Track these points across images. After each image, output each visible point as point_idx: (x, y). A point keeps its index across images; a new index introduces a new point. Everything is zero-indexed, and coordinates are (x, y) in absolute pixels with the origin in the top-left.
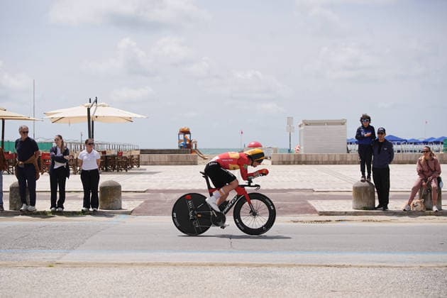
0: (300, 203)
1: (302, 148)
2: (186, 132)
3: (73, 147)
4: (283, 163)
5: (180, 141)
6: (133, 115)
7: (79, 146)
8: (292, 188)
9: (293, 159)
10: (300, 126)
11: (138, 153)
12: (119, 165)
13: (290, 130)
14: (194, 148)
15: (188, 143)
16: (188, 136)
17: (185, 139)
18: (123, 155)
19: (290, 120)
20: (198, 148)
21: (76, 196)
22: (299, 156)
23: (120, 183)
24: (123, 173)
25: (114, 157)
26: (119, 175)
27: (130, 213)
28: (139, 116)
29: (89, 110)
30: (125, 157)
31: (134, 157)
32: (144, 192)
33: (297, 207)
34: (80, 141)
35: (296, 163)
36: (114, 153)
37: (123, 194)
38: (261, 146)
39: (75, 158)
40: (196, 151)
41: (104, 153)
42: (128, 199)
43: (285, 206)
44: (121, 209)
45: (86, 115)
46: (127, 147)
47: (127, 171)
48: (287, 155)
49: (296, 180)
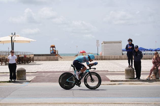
1: (103, 53)
2: (53, 47)
3: (5, 53)
5: (51, 50)
6: (31, 40)
7: (8, 53)
8: (99, 70)
9: (99, 58)
10: (102, 44)
11: (33, 56)
12: (25, 61)
13: (98, 45)
14: (57, 53)
15: (54, 51)
16: (54, 48)
17: (53, 50)
19: (98, 41)
20: (58, 53)
22: (102, 56)
23: (25, 69)
24: (27, 65)
25: (22, 57)
26: (25, 66)
27: (29, 82)
28: (34, 40)
29: (12, 38)
30: (27, 58)
31: (31, 58)
32: (36, 72)
34: (8, 51)
35: (101, 59)
36: (23, 56)
37: (27, 74)
38: (85, 53)
39: (6, 58)
40: (58, 55)
41: (18, 56)
42: (29, 75)
44: (26, 80)
45: (11, 40)
46: (28, 54)
47: (28, 63)
48: (97, 56)
49: (101, 67)
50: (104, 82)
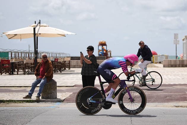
0: (181, 94)
1: (185, 55)
2: (103, 44)
3: (23, 55)
4: (172, 66)
5: (99, 50)
6: (66, 32)
7: (27, 55)
8: (177, 83)
9: (178, 63)
10: (183, 40)
11: (69, 59)
12: (55, 68)
13: (176, 43)
14: (109, 56)
15: (105, 52)
16: (105, 47)
17: (103, 49)
18: (59, 61)
19: (176, 36)
21: (25, 90)
22: (183, 61)
23: (56, 80)
24: (59, 74)
26: (56, 75)
28: (70, 33)
29: (34, 29)
31: (67, 62)
32: (73, 86)
33: (179, 96)
34: (28, 51)
35: (181, 66)
36: (52, 59)
37: (58, 88)
38: (156, 54)
39: (25, 63)
42: (61, 91)
43: (171, 96)
44: (56, 98)
45: (33, 33)
46: (62, 55)
47: (61, 72)
48: (174, 60)
49: (179, 78)
50: (183, 102)
